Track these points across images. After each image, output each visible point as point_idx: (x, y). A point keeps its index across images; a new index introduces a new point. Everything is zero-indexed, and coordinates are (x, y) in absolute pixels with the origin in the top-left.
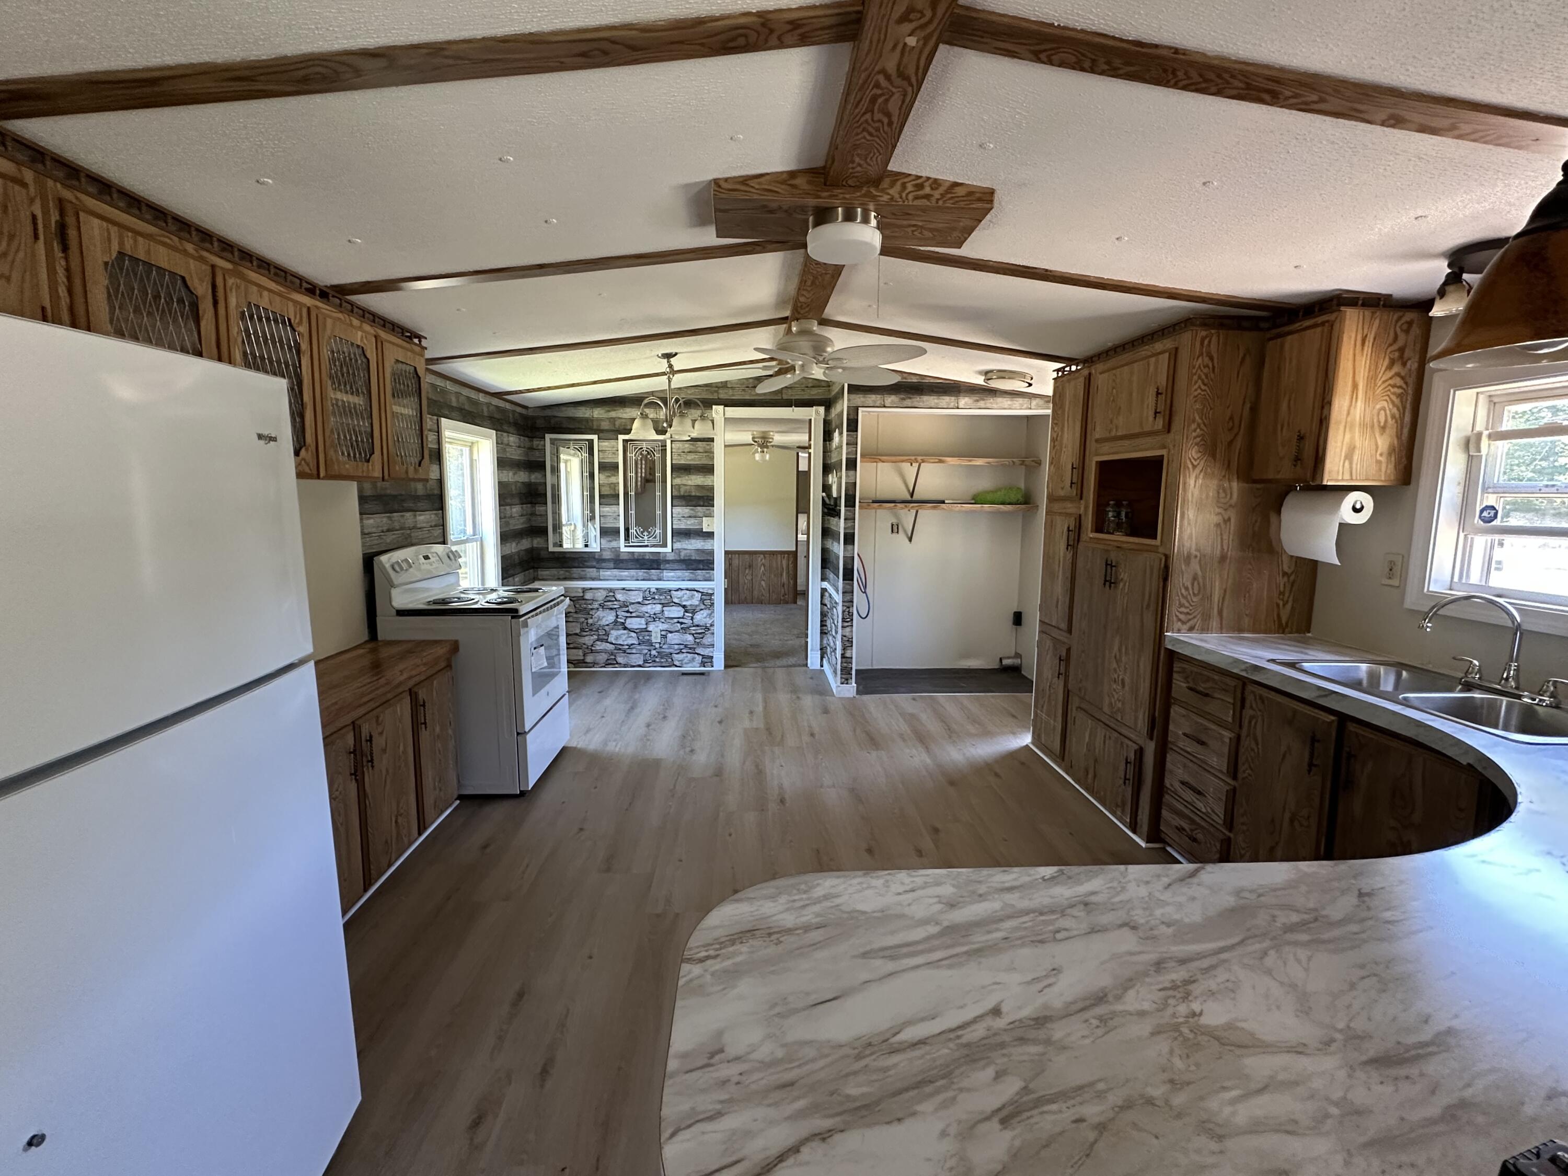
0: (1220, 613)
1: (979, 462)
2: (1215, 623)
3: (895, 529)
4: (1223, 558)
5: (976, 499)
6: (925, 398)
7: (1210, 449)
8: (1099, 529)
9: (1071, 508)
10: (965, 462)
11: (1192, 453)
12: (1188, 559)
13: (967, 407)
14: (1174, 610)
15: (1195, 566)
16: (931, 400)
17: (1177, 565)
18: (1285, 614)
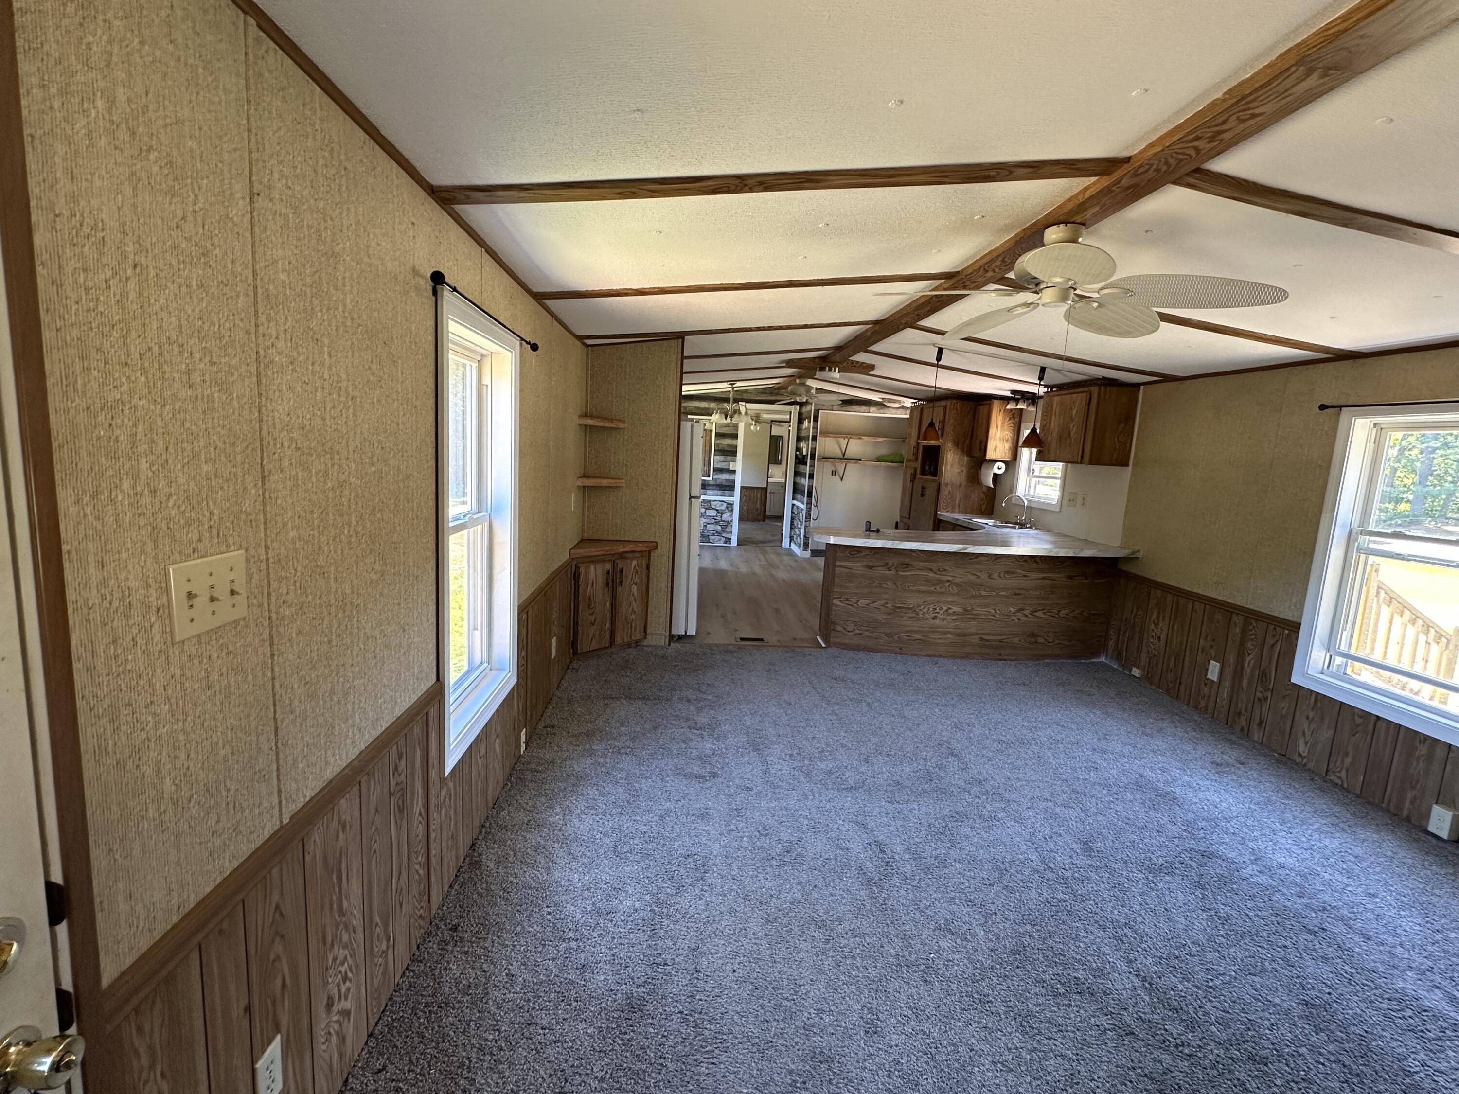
0: (959, 506)
1: (881, 440)
2: (957, 510)
3: (834, 473)
4: (960, 485)
5: (879, 459)
6: (853, 407)
7: (956, 444)
8: (922, 473)
9: (913, 464)
10: (872, 439)
11: (950, 445)
12: (947, 485)
13: (874, 413)
14: (942, 503)
15: (950, 488)
16: (857, 408)
17: (943, 487)
18: (984, 507)
